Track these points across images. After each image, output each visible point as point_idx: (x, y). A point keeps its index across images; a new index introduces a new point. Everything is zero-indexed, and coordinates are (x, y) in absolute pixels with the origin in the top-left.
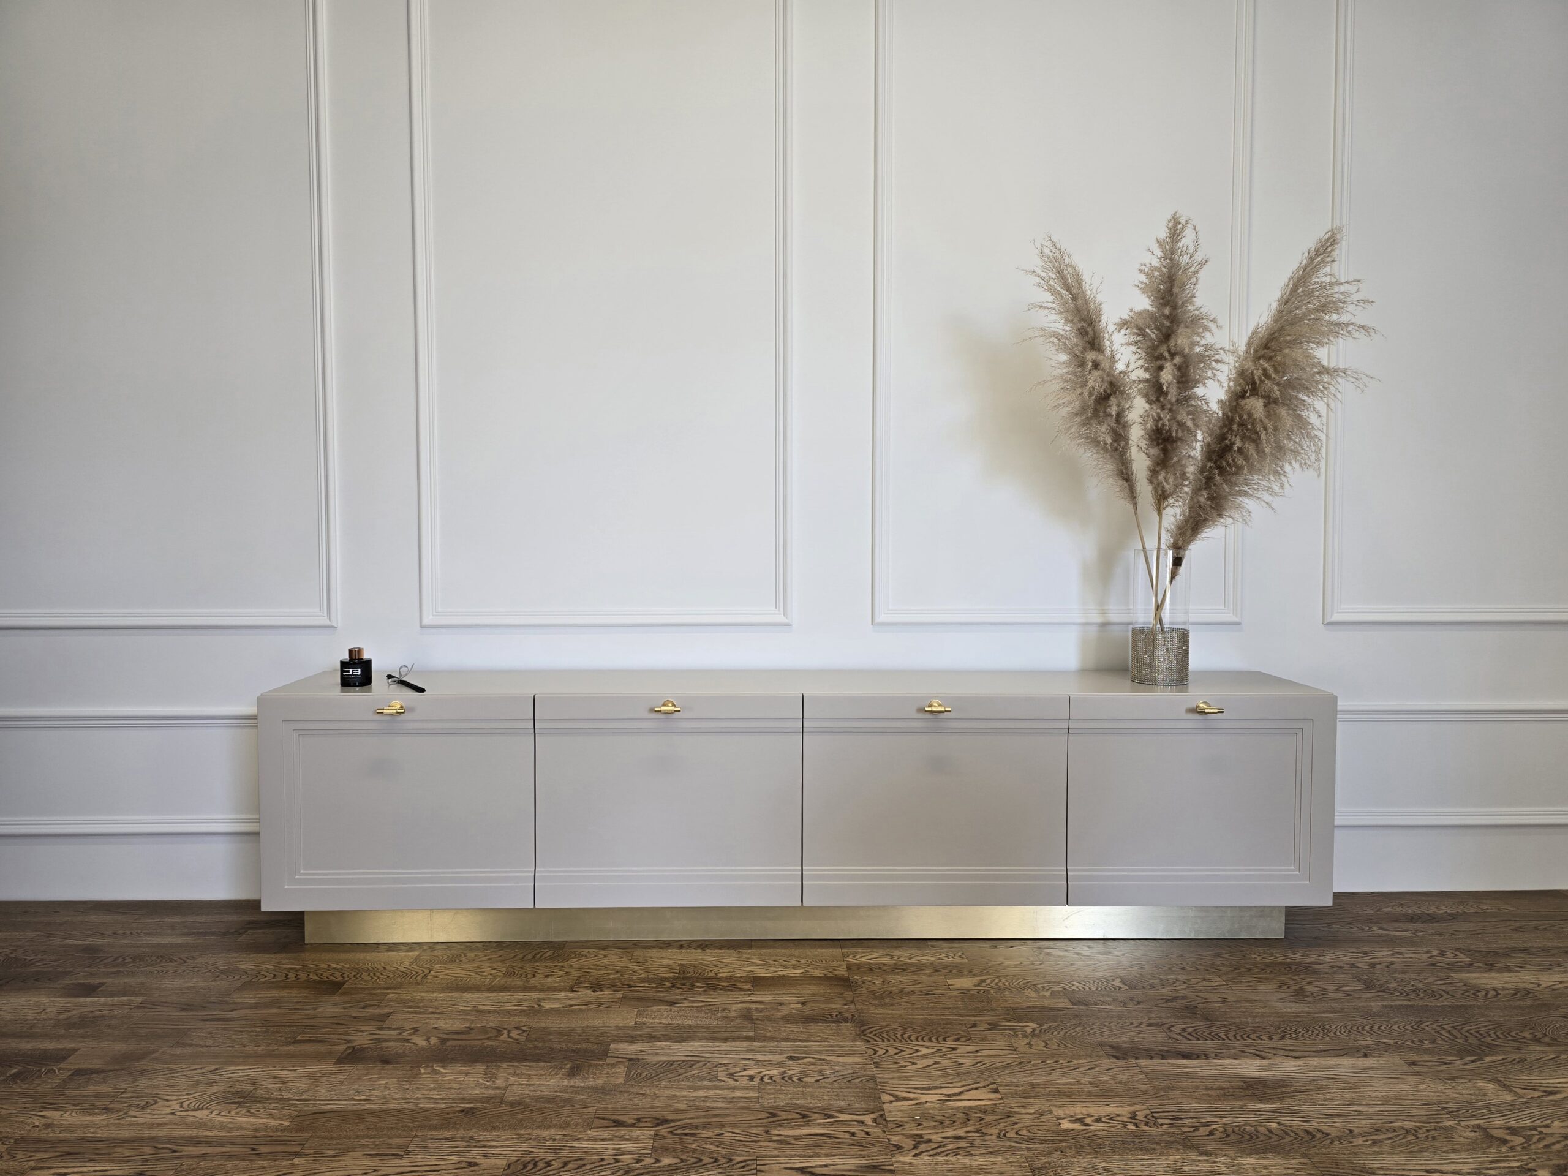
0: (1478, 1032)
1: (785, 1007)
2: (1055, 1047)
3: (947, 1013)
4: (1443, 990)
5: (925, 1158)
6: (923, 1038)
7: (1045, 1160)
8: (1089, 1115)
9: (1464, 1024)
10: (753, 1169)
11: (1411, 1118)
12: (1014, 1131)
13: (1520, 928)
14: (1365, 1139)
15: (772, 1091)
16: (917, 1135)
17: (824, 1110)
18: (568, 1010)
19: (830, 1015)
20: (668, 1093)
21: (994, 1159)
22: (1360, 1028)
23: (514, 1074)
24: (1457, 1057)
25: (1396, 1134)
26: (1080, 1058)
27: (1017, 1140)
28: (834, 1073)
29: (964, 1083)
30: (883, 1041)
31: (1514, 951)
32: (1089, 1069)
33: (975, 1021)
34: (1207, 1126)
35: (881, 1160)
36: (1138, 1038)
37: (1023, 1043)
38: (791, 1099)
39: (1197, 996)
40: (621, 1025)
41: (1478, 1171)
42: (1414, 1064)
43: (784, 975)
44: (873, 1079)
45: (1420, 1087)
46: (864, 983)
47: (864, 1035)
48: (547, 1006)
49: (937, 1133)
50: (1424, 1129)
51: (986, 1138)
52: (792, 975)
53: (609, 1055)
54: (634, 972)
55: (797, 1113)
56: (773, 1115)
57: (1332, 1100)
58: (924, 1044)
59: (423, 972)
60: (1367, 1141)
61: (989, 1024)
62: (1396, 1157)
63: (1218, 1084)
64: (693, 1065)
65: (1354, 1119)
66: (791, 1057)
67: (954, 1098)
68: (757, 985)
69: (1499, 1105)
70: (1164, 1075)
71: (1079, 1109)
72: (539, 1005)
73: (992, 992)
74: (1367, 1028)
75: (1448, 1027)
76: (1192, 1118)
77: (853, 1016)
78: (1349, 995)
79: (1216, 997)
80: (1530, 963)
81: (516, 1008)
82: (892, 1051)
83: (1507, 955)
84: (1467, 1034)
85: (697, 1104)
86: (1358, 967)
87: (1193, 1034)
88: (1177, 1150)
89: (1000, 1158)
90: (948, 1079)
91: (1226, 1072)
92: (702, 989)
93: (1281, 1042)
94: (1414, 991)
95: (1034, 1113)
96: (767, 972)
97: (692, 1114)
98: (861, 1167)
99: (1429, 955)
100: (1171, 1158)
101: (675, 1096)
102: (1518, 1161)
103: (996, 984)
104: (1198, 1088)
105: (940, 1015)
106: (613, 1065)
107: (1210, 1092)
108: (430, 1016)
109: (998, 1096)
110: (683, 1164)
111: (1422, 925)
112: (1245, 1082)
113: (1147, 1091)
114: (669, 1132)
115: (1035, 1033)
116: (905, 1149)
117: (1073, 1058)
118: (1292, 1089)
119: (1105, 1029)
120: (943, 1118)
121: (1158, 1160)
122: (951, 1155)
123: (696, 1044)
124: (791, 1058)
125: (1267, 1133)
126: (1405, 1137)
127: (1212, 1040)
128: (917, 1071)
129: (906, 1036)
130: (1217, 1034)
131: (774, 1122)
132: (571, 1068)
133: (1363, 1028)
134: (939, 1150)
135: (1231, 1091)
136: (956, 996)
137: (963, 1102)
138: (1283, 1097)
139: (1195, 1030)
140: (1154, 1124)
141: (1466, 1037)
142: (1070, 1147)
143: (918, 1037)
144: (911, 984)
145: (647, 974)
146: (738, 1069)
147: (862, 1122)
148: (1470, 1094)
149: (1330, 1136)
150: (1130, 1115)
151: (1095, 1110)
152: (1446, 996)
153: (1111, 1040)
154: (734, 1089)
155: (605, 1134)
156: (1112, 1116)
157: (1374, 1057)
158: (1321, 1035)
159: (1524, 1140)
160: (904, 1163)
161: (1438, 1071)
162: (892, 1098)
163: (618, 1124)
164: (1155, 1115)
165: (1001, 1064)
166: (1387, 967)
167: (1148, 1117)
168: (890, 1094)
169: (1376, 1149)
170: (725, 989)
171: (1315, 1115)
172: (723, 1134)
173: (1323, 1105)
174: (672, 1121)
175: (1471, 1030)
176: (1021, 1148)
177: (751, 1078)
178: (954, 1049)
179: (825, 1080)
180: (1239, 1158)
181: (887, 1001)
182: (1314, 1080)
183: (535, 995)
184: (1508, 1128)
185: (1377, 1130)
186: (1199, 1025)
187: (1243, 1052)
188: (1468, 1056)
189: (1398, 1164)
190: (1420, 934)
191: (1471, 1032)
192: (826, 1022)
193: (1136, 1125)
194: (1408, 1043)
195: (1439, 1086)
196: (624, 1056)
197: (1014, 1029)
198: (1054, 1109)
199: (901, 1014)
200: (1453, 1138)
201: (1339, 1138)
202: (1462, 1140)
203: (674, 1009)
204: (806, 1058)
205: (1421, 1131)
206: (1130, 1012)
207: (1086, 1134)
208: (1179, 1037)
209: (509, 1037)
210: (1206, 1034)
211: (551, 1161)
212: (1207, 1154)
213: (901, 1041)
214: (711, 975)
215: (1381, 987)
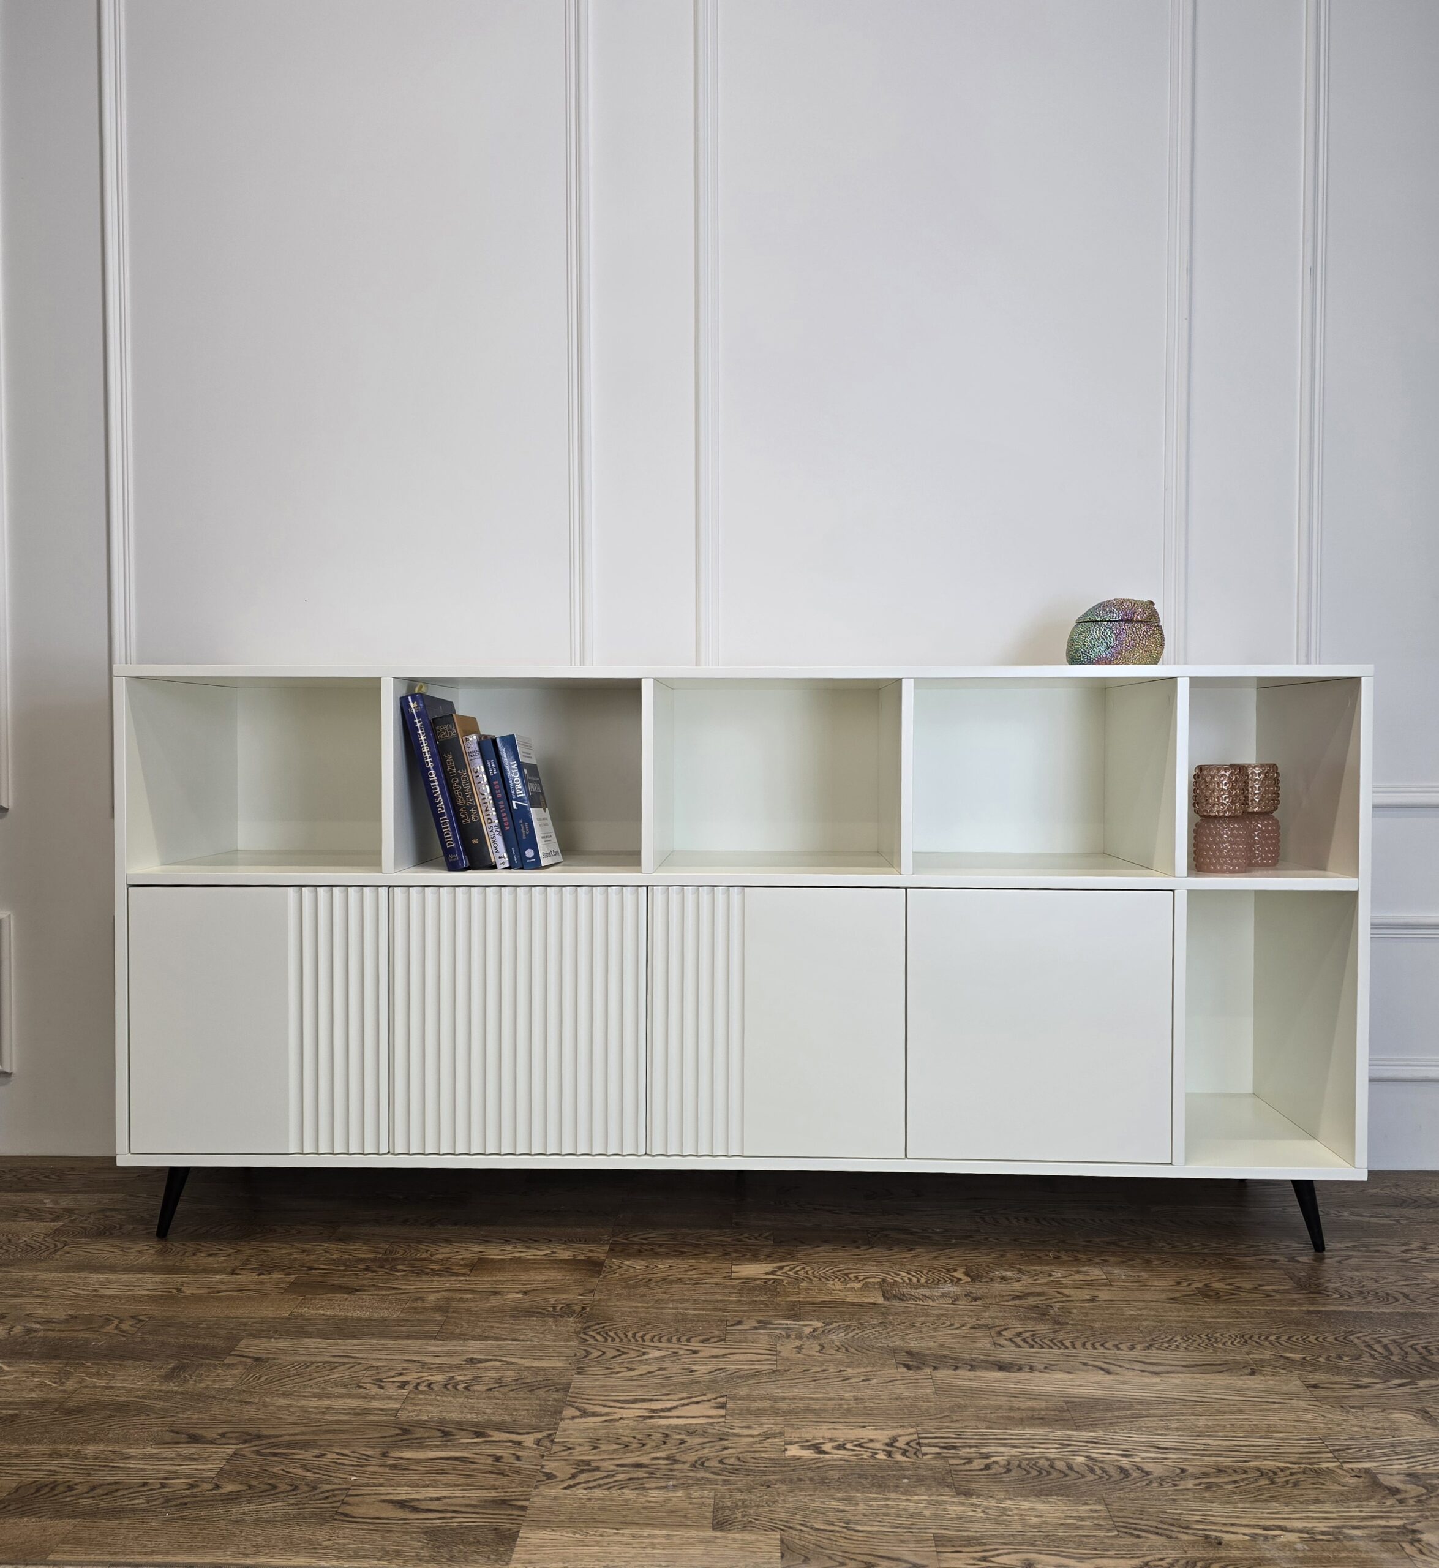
0: (1425, 1348)
1: (499, 1297)
2: (833, 1352)
3: (710, 1307)
4: (1401, 1293)
5: (580, 1492)
6: (661, 1338)
7: (740, 1496)
8: (831, 1440)
9: (1412, 1337)
10: (339, 1501)
11: (1276, 1455)
12: (719, 1459)
14: (1197, 1481)
15: (422, 1402)
16: (583, 1461)
17: (477, 1427)
18: (213, 1297)
19: (554, 1308)
20: (282, 1401)
21: (671, 1494)
22: (1262, 1338)
23: (98, 1374)
24: (1381, 1378)
25: (1244, 1476)
26: (859, 1365)
27: (714, 1470)
28: (517, 1380)
29: (685, 1395)
30: (606, 1340)
32: (863, 1381)
33: (743, 1316)
34: (987, 1458)
35: (517, 1492)
36: (950, 1343)
37: (790, 1348)
38: (441, 1411)
39: (1059, 1293)
40: (271, 1316)
41: (1337, 1530)
42: (1315, 1386)
43: (520, 1258)
44: (566, 1388)
45: (1310, 1416)
46: (621, 1267)
47: (584, 1333)
48: (188, 1292)
49: (613, 1459)
50: (1288, 1472)
51: (676, 1467)
52: (532, 1257)
53: (233, 1353)
54: (326, 1252)
55: (439, 1430)
56: (406, 1431)
57: (1177, 1429)
58: (660, 1345)
59: (56, 1246)
60: (1200, 1484)
61: (759, 1322)
62: (1229, 1508)
63: (1029, 1403)
64: (336, 1367)
65: (1196, 1455)
66: (472, 1358)
67: (662, 1414)
68: (477, 1270)
69: (1411, 1443)
70: (962, 1391)
71: (821, 1432)
72: (179, 1290)
73: (785, 1281)
74: (1273, 1338)
75: (1385, 1341)
76: (970, 1447)
77: (584, 1308)
79: (1085, 1294)
81: (147, 1293)
82: (611, 1353)
84: (1410, 1350)
85: (313, 1416)
86: (1298, 1262)
87: (1029, 1340)
88: (929, 1488)
89: (680, 1494)
90: (665, 1391)
91: (1049, 1389)
92: (403, 1273)
93: (1144, 1353)
94: (1362, 1293)
95: (759, 1435)
96: (500, 1253)
97: (297, 1430)
98: (485, 1501)
99: (1404, 1248)
100: (916, 1497)
101: (290, 1406)
102: (1401, 1518)
103: (796, 1273)
104: (1000, 1407)
105: (700, 1310)
106: (231, 1366)
107: (1012, 1414)
108: (32, 1300)
109: (722, 1412)
110: (249, 1492)
111: (1413, 1211)
112: (1067, 1402)
113: (926, 1410)
114: (253, 1452)
115: (816, 1333)
116: (558, 1479)
117: (847, 1367)
118: (1128, 1413)
119: (913, 1330)
120: (631, 1440)
121: (895, 1500)
122: (616, 1488)
123: (355, 1342)
124: (471, 1361)
125: (1065, 1468)
126: (1256, 1481)
127: (1052, 1348)
128: (631, 1379)
129: (640, 1334)
130: (1061, 1342)
131: (401, 1441)
132: (173, 1369)
133: (1266, 1339)
134: (601, 1482)
135: (1043, 1413)
136: (733, 1287)
137: (669, 1419)
138: (1111, 1423)
139: (1033, 1335)
140: (915, 1454)
141: (1406, 1353)
142: (783, 1481)
143: (655, 1336)
144: (684, 1269)
145: (341, 1254)
146: (392, 1374)
147: (520, 1443)
148: (1376, 1428)
149: (1150, 1476)
150: (887, 1441)
151: (844, 1433)
152: (1402, 1299)
153: (913, 1345)
154: (374, 1398)
155: (169, 1453)
156: (862, 1441)
157: (1264, 1375)
158: (1203, 1345)
159: (1425, 1491)
160: (545, 1497)
161: (1344, 1396)
162: (578, 1413)
163: (194, 1439)
164: (921, 1441)
165: (748, 1372)
166: (1340, 1262)
167: (911, 1444)
168: (577, 1408)
169: (1207, 1495)
170: (435, 1273)
171: (1144, 1448)
172: (324, 1455)
173: (1162, 1435)
174: (267, 1437)
175: (1417, 1344)
176: (716, 1480)
177: (403, 1385)
178: (695, 1352)
179: (501, 1389)
180: (1008, 1502)
181: (638, 1291)
182: (1164, 1402)
183: (180, 1278)
184: (1409, 1475)
185: (1220, 1471)
186: (1042, 1328)
187: (1085, 1364)
188: (1397, 1378)
189: (1230, 1517)
190: (1404, 1222)
191: (1417, 1347)
192: (542, 1315)
193: (889, 1454)
194: (1320, 1359)
195: (1337, 1416)
196: (251, 1355)
197: (789, 1329)
198: (788, 1430)
199: (648, 1308)
200: (1323, 1484)
201: (1162, 1480)
202: (1336, 1487)
203: (353, 1297)
204: (491, 1360)
205: (1281, 1474)
206: (956, 1310)
207: (814, 1464)
208: (1009, 1343)
209: (116, 1328)
210: (1046, 1341)
211: (76, 1484)
212: (968, 1494)
213: (630, 1341)
214: (424, 1256)
215: (1318, 1287)
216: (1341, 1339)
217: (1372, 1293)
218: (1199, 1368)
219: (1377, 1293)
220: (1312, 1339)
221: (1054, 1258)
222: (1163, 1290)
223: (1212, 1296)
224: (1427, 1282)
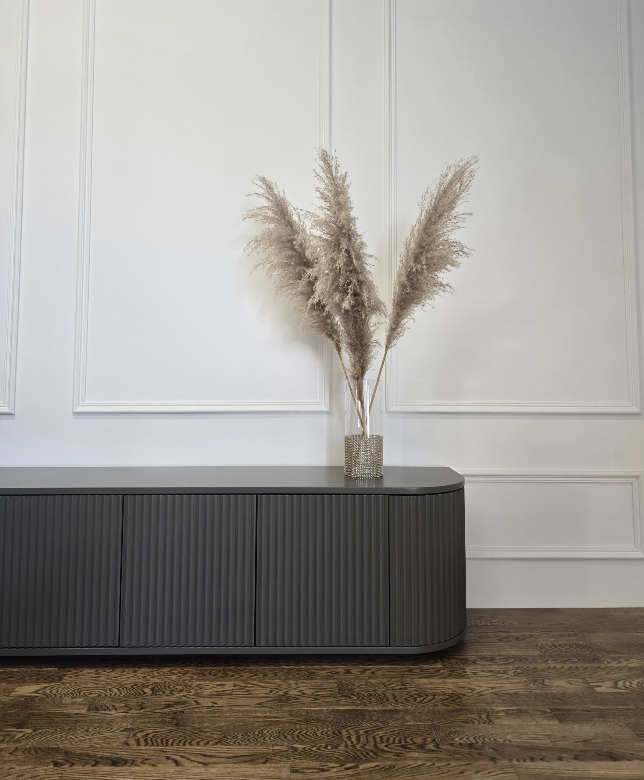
0: (381, 738)
9: (379, 729)
13: (506, 638)
24: (340, 763)
31: (482, 659)
42: (296, 771)
74: (297, 732)
75: (361, 732)
78: (316, 699)
79: (211, 702)
80: (485, 670)
83: (474, 662)
84: (371, 739)
86: (351, 673)
87: (149, 739)
93: (211, 748)
94: (371, 695)
119: (84, 733)
127: (158, 745)
130: (168, 740)
141: (368, 742)
153: (74, 746)
157: (271, 763)
158: (252, 740)
166: (373, 672)
186: (164, 730)
187: (168, 758)
188: (349, 763)
194: (314, 749)
206: (124, 717)
208: (134, 742)
210: (158, 740)
215: (350, 691)
216: (336, 732)
217: (377, 695)
218: (236, 759)
219: (380, 695)
220: (319, 733)
221: (214, 675)
222: (259, 697)
223: (283, 700)
224: (413, 686)
